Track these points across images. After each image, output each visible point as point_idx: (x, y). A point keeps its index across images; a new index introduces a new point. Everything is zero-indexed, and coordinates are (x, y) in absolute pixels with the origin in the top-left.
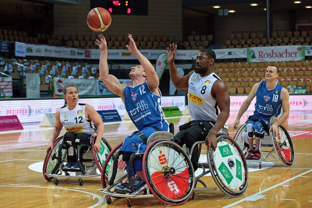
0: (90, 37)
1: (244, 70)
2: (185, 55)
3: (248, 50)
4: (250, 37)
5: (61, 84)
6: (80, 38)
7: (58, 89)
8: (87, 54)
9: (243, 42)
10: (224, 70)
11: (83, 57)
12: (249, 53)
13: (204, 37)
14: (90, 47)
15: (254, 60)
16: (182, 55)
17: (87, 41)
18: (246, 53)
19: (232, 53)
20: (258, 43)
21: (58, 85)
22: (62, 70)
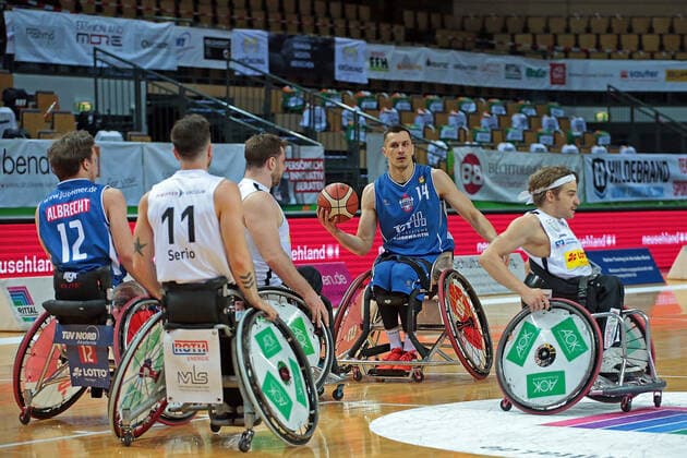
0: (568, 20)
5: (476, 167)
6: (536, 25)
7: (467, 182)
8: (556, 76)
11: (544, 84)
14: (567, 54)
17: (555, 36)
21: (467, 170)
22: (480, 125)
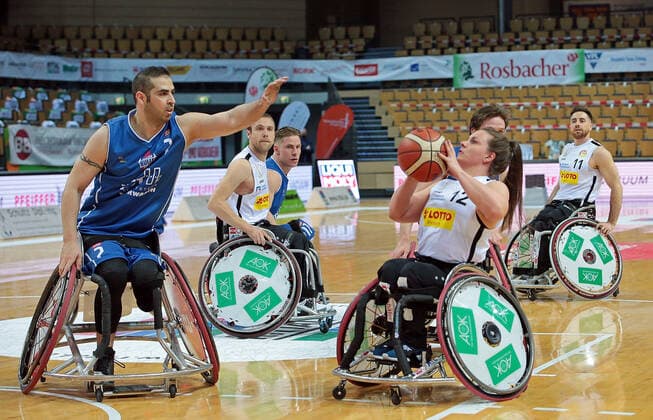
0: (94, 29)
1: (446, 104)
2: (311, 71)
3: (455, 59)
4: (460, 31)
5: (26, 140)
6: (70, 33)
7: (19, 151)
8: (85, 71)
9: (446, 41)
10: (400, 106)
11: (76, 77)
12: (457, 67)
13: (355, 31)
14: (93, 54)
15: (469, 84)
16: (305, 71)
17: (85, 41)
18: (451, 66)
19: (420, 68)
20: (477, 44)
21: (19, 142)
22: (28, 107)
